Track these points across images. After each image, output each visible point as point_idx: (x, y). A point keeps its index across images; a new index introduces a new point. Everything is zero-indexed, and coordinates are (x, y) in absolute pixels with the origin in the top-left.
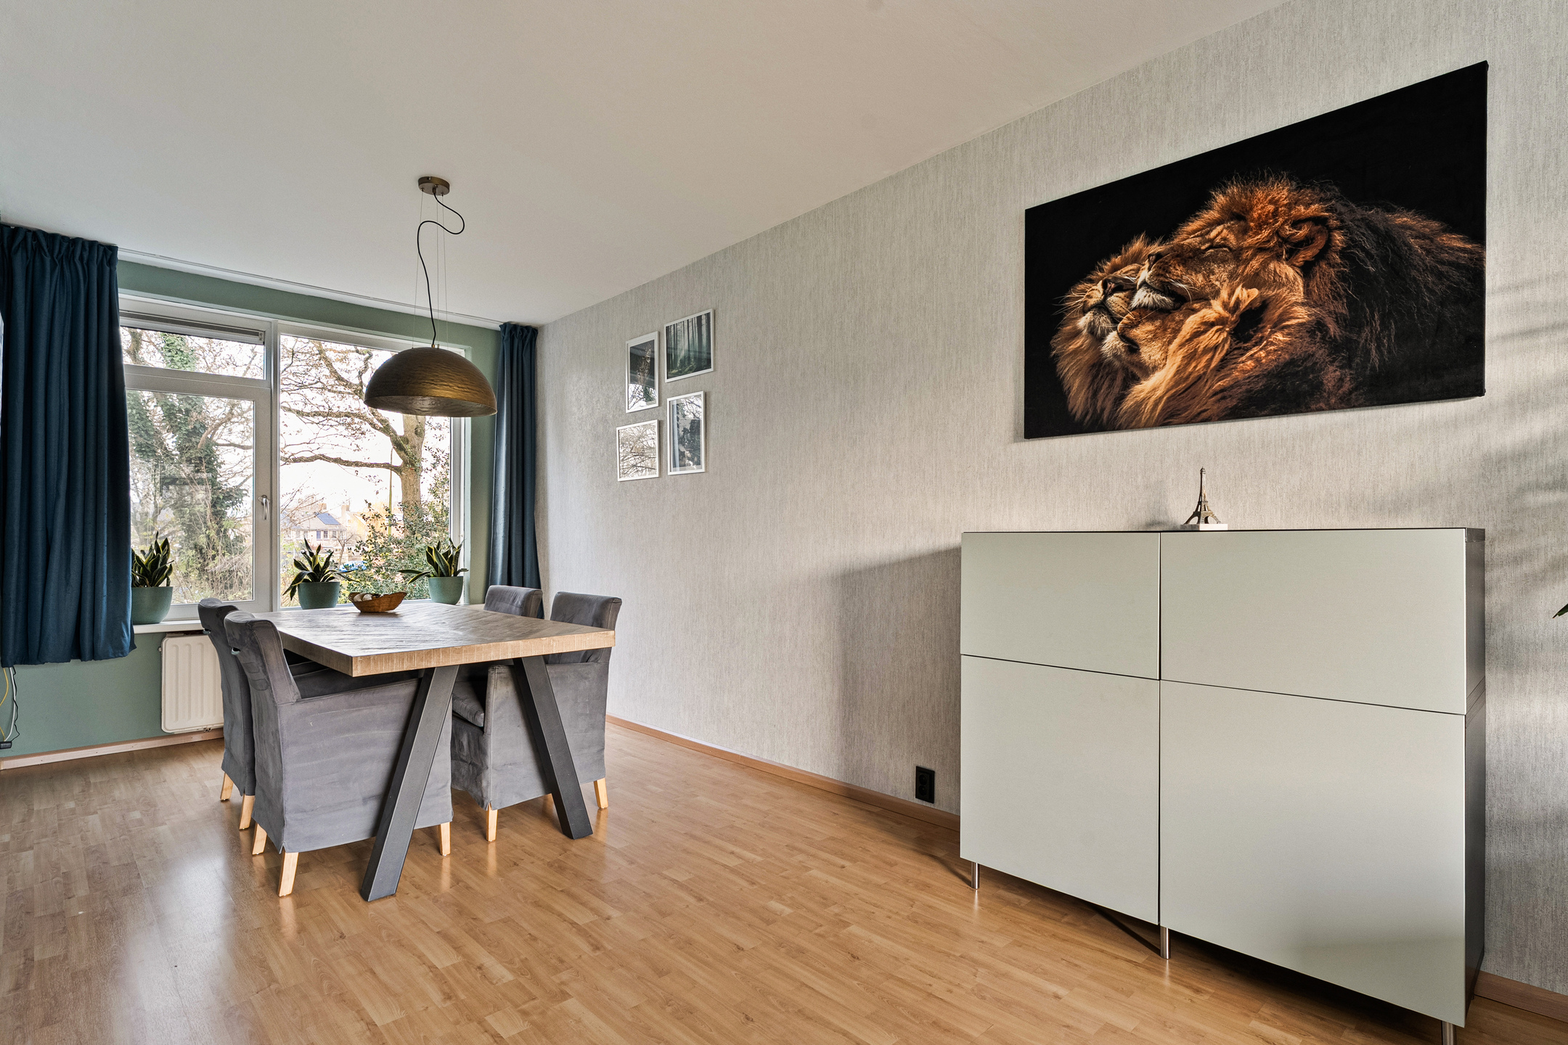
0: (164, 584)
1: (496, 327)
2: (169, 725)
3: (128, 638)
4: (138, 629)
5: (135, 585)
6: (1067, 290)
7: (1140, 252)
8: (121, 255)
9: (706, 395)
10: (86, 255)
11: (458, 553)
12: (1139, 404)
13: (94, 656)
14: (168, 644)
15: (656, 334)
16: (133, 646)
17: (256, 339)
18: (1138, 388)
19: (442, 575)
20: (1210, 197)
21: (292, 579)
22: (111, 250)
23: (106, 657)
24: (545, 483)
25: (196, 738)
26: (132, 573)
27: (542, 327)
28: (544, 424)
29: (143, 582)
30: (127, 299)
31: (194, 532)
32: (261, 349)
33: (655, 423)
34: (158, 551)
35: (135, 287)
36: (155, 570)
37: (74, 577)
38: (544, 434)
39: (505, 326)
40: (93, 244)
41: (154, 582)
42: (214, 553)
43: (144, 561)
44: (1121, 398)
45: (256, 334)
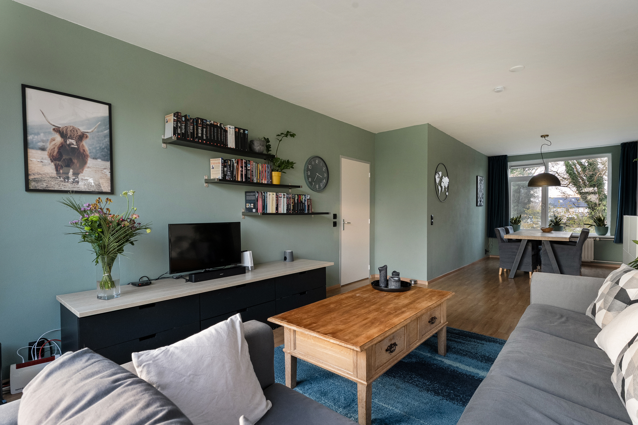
0: (519, 224)
8: (507, 156)
10: (502, 158)
11: (605, 219)
17: (542, 165)
19: (599, 226)
26: (510, 222)
29: (514, 224)
30: (508, 164)
35: (510, 161)
36: (516, 222)
39: (622, 144)
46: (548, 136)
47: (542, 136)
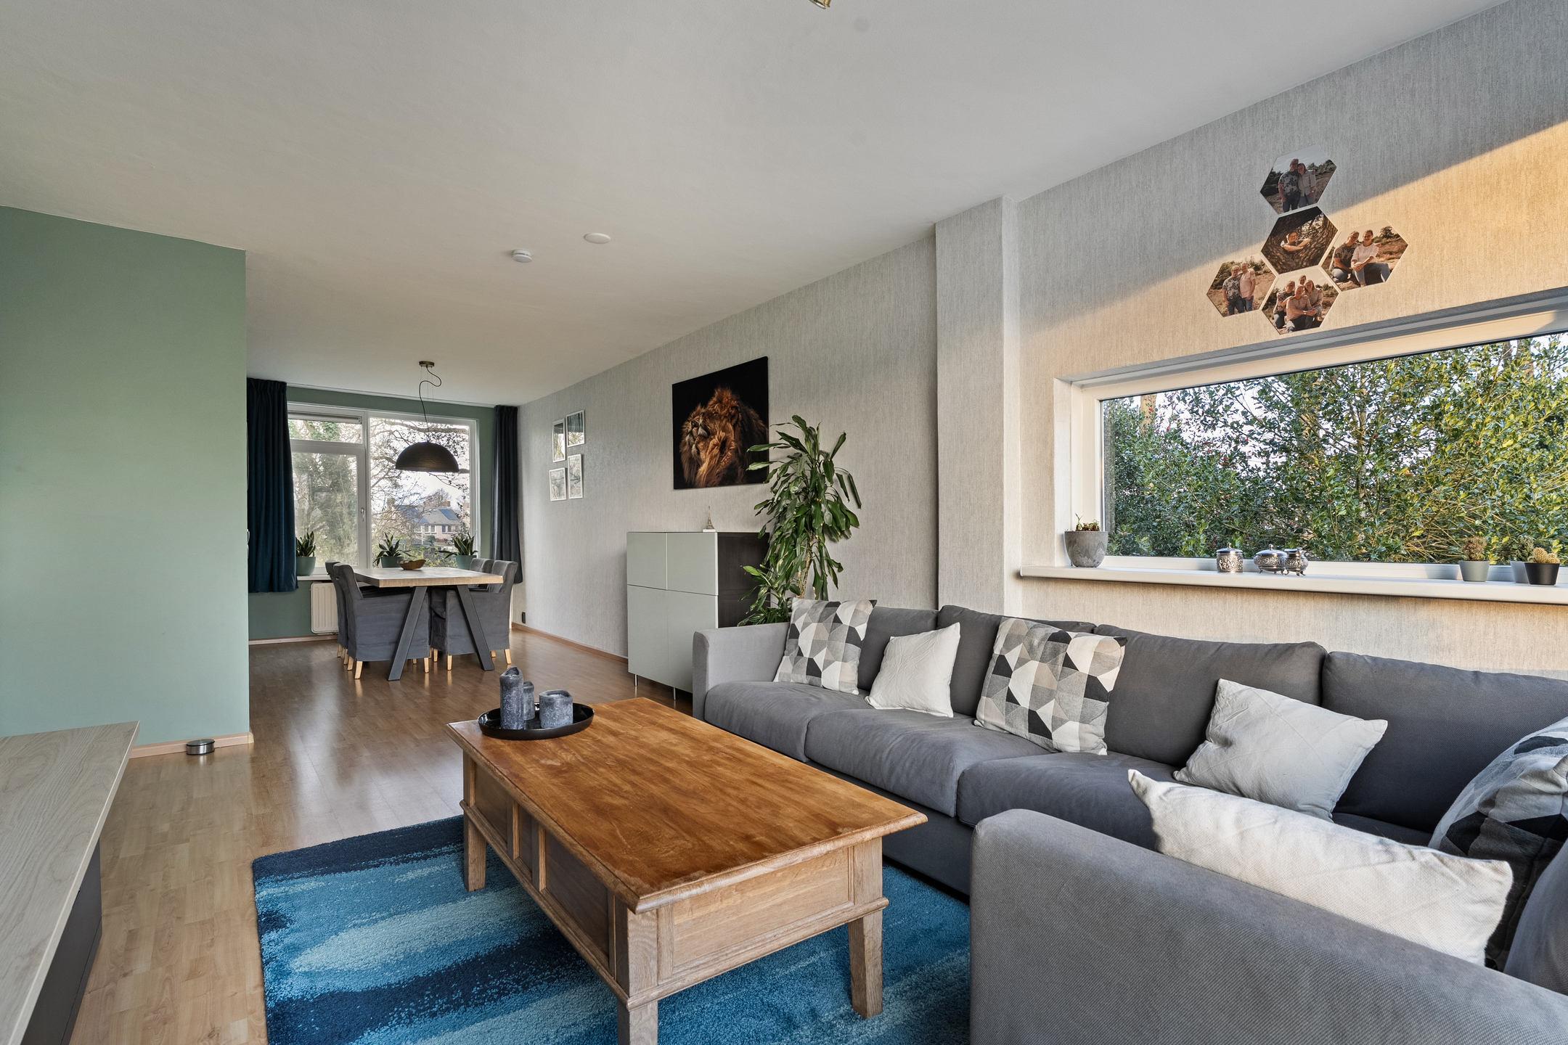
0: (311, 555)
1: (493, 407)
2: (316, 628)
3: (294, 582)
4: (299, 578)
5: (298, 555)
6: (683, 425)
7: (699, 411)
8: (288, 385)
9: (582, 456)
10: (272, 388)
11: (472, 541)
12: (701, 477)
13: (279, 590)
14: (314, 586)
15: (563, 420)
16: (297, 587)
17: (357, 421)
18: (700, 469)
19: (463, 554)
20: (714, 392)
21: (378, 554)
22: (284, 384)
23: (284, 591)
24: (522, 501)
25: (329, 638)
26: (297, 550)
27: (519, 406)
28: (521, 464)
29: (301, 554)
30: (291, 406)
31: (335, 526)
32: (359, 427)
33: (564, 469)
34: (308, 538)
35: (295, 400)
36: (307, 549)
37: (269, 551)
38: (521, 471)
39: (497, 406)
40: (276, 382)
41: (307, 554)
42: (349, 542)
43: (302, 543)
44: (696, 474)
45: (357, 419)
46: (432, 364)
47: (421, 363)
